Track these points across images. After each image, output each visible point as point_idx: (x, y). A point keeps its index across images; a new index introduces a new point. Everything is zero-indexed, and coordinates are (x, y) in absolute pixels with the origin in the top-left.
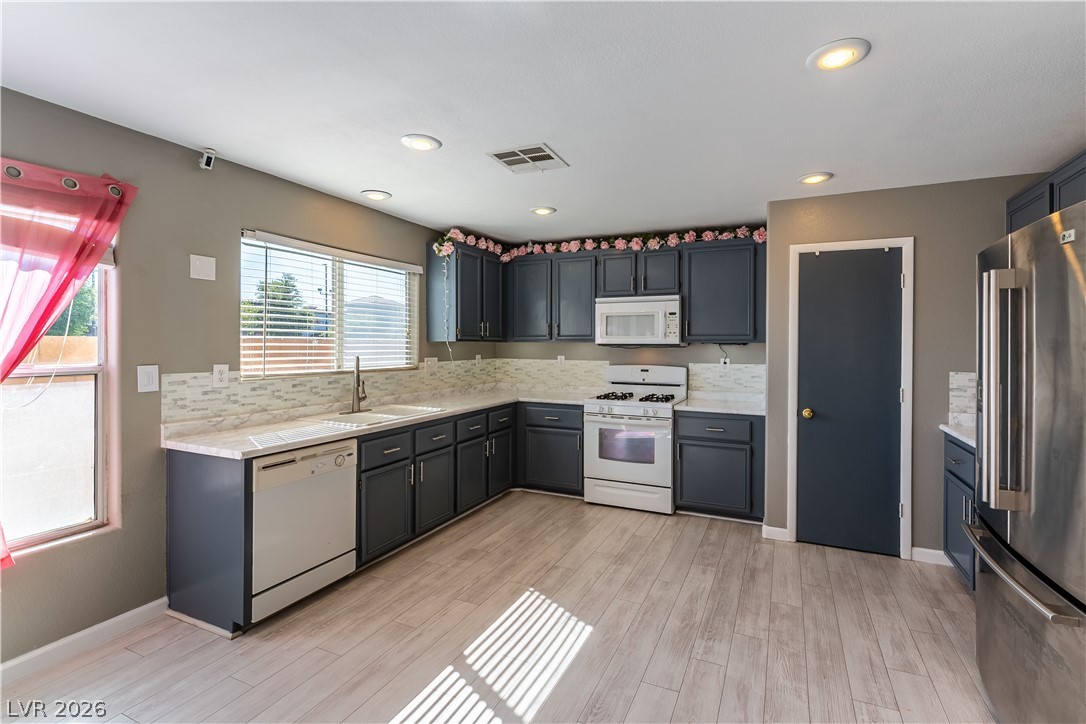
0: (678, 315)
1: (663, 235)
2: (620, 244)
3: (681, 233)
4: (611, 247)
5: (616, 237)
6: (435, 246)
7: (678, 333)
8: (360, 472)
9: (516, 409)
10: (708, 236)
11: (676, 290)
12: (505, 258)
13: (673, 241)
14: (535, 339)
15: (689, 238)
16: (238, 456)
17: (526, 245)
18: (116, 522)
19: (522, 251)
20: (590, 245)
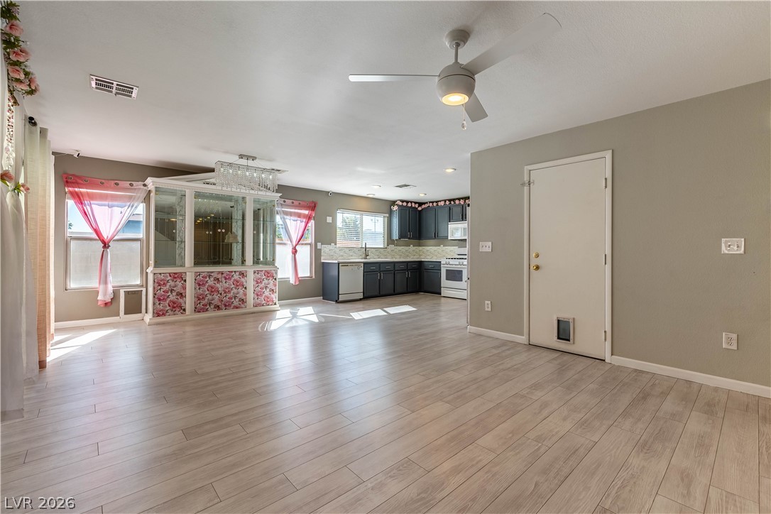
2: (457, 202)
4: (454, 203)
5: (456, 199)
6: (392, 207)
8: (364, 272)
9: (421, 263)
12: (420, 209)
14: (430, 238)
16: (336, 262)
17: (427, 203)
18: (314, 277)
19: (426, 206)
20: (447, 203)
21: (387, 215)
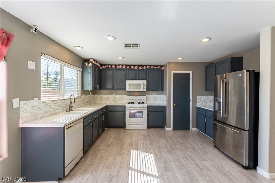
0: (146, 84)
1: (142, 66)
2: (132, 67)
3: (146, 66)
4: (130, 68)
5: (131, 66)
6: (86, 64)
7: (146, 88)
8: (84, 127)
9: (106, 107)
10: (152, 67)
11: (145, 79)
12: (101, 68)
13: (145, 68)
14: (109, 89)
15: (148, 67)
17: (106, 65)
19: (105, 66)
20: (124, 67)
21: (81, 70)
